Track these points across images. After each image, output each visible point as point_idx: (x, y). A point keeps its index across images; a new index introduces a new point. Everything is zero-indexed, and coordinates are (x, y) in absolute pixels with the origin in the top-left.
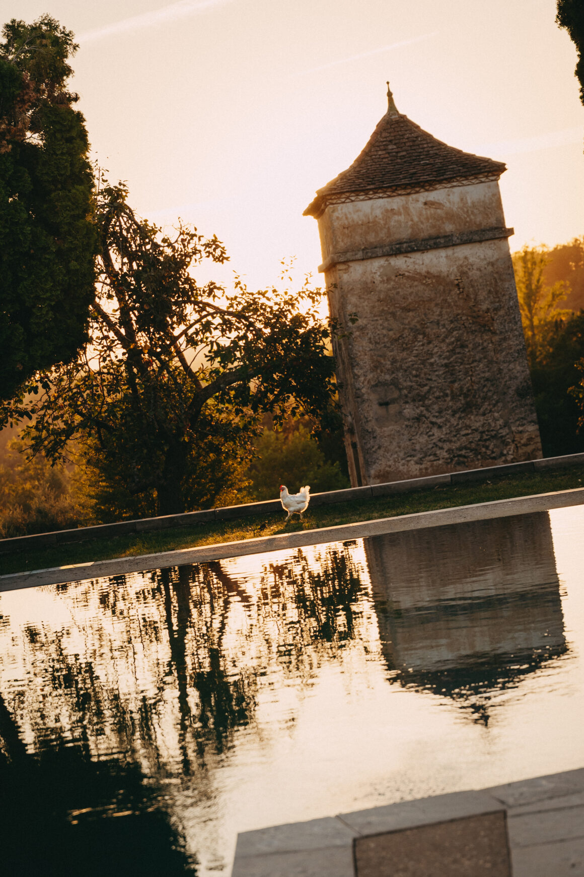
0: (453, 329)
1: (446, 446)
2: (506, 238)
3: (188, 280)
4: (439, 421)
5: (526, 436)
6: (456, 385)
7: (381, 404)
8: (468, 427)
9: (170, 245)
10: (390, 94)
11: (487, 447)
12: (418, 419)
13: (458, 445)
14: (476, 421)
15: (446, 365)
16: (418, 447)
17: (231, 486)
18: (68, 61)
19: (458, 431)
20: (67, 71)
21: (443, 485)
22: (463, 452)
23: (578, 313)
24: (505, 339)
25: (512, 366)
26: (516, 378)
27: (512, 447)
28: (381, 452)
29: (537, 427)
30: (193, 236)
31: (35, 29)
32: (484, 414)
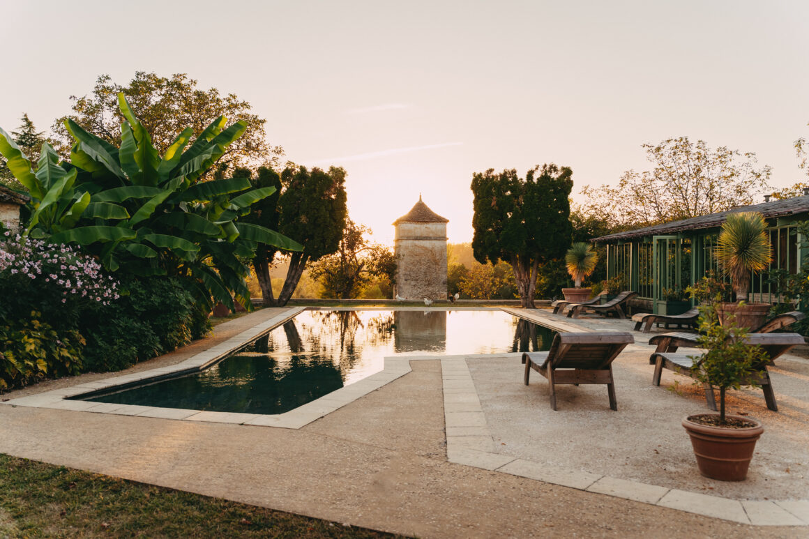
0: (428, 262)
1: (422, 294)
2: (446, 240)
3: (361, 238)
4: (420, 287)
5: (443, 295)
6: (426, 278)
7: (405, 280)
8: (428, 290)
9: (358, 228)
10: (420, 196)
14: (430, 289)
15: (424, 272)
16: (413, 293)
19: (425, 291)
20: (344, 181)
24: (442, 268)
25: (442, 275)
26: (443, 279)
27: (439, 297)
28: (403, 293)
29: (446, 293)
30: (364, 226)
31: (338, 169)
32: (433, 287)
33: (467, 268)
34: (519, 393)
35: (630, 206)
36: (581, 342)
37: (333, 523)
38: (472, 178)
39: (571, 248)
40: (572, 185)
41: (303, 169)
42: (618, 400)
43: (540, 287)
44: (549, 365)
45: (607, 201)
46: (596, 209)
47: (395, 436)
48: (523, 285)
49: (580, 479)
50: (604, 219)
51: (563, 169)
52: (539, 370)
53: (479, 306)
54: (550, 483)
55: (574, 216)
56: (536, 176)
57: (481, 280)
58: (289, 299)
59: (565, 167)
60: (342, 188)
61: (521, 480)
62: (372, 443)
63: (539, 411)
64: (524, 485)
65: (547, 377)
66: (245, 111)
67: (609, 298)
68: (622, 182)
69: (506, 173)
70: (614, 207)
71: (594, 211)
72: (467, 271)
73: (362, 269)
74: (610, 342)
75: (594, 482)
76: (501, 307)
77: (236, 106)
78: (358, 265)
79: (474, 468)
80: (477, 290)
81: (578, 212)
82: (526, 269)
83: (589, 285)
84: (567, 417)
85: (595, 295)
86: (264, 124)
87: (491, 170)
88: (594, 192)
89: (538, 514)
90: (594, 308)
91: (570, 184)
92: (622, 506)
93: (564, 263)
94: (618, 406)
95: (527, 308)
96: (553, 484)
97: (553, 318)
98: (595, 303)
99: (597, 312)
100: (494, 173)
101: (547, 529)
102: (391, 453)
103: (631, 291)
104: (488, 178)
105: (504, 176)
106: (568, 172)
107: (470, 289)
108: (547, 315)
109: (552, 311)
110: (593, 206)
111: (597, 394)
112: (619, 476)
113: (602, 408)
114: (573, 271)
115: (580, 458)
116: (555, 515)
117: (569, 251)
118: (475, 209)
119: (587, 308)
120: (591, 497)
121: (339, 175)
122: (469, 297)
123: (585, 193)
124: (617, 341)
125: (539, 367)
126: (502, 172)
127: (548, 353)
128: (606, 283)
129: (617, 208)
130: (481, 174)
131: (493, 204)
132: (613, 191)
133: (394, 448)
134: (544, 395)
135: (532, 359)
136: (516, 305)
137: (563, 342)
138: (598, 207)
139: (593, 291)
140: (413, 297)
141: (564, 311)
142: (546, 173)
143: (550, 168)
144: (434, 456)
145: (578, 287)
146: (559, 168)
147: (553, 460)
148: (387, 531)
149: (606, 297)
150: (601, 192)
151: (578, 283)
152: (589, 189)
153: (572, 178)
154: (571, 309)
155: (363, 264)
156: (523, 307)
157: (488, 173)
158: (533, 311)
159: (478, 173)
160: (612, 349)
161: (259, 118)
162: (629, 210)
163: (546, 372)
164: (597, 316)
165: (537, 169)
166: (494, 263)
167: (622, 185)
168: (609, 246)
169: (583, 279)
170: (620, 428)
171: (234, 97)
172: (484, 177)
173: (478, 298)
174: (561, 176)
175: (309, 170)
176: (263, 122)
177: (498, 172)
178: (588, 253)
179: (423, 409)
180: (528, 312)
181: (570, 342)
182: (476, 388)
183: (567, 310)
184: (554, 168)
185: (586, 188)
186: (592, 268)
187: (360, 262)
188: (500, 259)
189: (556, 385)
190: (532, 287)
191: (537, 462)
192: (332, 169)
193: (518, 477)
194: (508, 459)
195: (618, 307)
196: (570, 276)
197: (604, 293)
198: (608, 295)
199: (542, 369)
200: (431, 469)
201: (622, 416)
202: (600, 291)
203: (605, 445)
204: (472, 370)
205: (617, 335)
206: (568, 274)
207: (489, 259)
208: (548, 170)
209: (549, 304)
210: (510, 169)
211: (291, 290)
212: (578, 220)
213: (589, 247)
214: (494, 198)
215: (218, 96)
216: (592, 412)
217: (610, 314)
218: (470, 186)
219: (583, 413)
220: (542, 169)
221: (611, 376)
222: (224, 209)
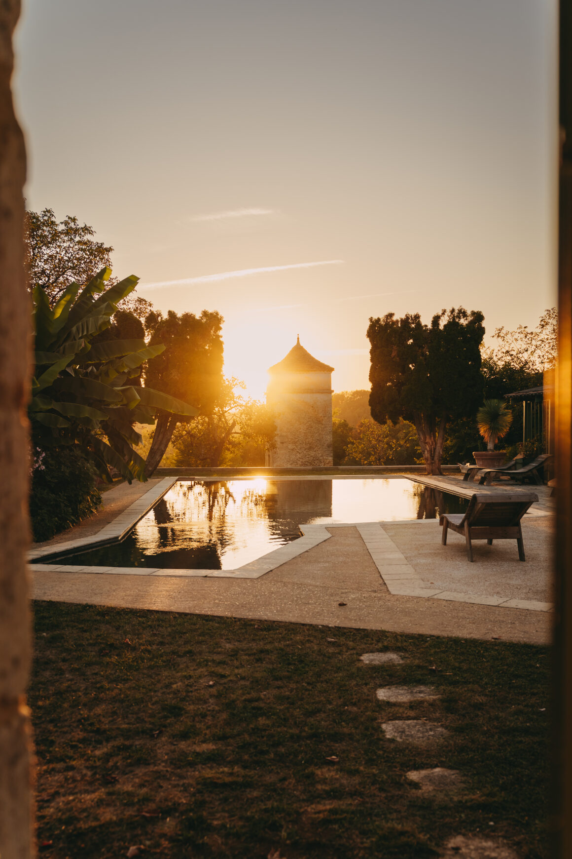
0: (309, 421)
1: (301, 460)
2: (331, 393)
3: (232, 393)
4: (300, 451)
5: (328, 460)
6: (307, 440)
7: (281, 443)
8: (309, 455)
9: (229, 381)
10: (298, 339)
11: (315, 463)
12: (293, 450)
13: (305, 460)
14: (312, 453)
15: (305, 433)
16: (291, 459)
17: (225, 463)
18: (221, 325)
19: (306, 456)
20: (220, 328)
21: (310, 470)
22: (306, 463)
23: (343, 421)
24: (326, 427)
25: (327, 436)
26: (327, 441)
27: (323, 463)
28: (279, 459)
29: (332, 458)
30: (236, 379)
31: (211, 314)
32: (315, 451)
33: (350, 425)
34: (438, 551)
35: (552, 352)
36: (494, 501)
37: (321, 625)
38: (369, 323)
39: (483, 405)
40: (484, 333)
41: (171, 314)
42: (526, 554)
43: (446, 449)
44: (466, 524)
45: (524, 347)
46: (512, 355)
47: (341, 581)
48: (428, 448)
49: (494, 601)
50: (522, 368)
51: (473, 313)
52: (457, 529)
53: (378, 474)
54: (471, 603)
55: (486, 364)
56: (443, 322)
57: (374, 442)
58: (155, 468)
59: (476, 311)
60: (218, 337)
61: (449, 602)
62: (324, 585)
63: (458, 563)
64: (452, 605)
65: (464, 535)
66: (88, 237)
67: (525, 463)
68: (543, 323)
69: (407, 318)
70: (533, 353)
71: (509, 358)
72: (351, 429)
73: (233, 431)
74: (519, 501)
75: (504, 602)
76: (403, 474)
77: (76, 231)
78: (228, 426)
79: (412, 597)
80: (369, 454)
81: (491, 358)
82: (432, 432)
83: (504, 448)
84: (482, 566)
85: (510, 459)
86: (110, 254)
87: (391, 315)
88: (509, 336)
89: (464, 618)
90: (509, 474)
91: (482, 331)
92: (523, 613)
93: (475, 422)
94: (526, 558)
95: (433, 475)
96: (473, 604)
97: (464, 486)
98: (509, 468)
99: (512, 479)
100: (394, 318)
101: (471, 624)
102: (343, 591)
103: (549, 455)
104: (387, 324)
105: (405, 322)
106: (478, 317)
107: (360, 453)
108: (457, 482)
109: (462, 478)
110: (507, 352)
111: (509, 551)
112: (522, 599)
113: (513, 560)
114: (485, 432)
115: (493, 590)
116: (476, 618)
117: (481, 409)
118: (372, 360)
119: (501, 474)
120: (502, 610)
121: (213, 320)
122: (358, 463)
123: (498, 336)
124: (524, 500)
125: (457, 526)
126: (404, 317)
127: (464, 515)
128: (522, 445)
129: (536, 355)
130: (379, 319)
131: (393, 355)
132: (532, 333)
133: (344, 588)
134: (461, 552)
135: (450, 520)
136: (420, 471)
137: (479, 502)
138: (514, 353)
139: (508, 455)
140: (291, 464)
141: (476, 477)
142: (454, 319)
143: (459, 313)
144: (379, 592)
145: (490, 450)
146: (469, 313)
147: (472, 592)
148: (361, 628)
149: (522, 461)
150: (517, 336)
151: (490, 446)
152: (504, 331)
153: (484, 324)
154: (483, 475)
155: (234, 424)
156: (429, 474)
157: (387, 319)
158: (440, 478)
159: (375, 317)
160: (522, 507)
161: (105, 246)
162: (550, 356)
163: (463, 530)
164: (511, 482)
165: (443, 314)
166: (395, 423)
167: (543, 326)
168: (526, 403)
169: (497, 441)
170: (526, 572)
171: (74, 220)
172: (382, 323)
173: (370, 464)
174: (471, 323)
175: (179, 315)
176: (109, 250)
177: (398, 316)
178: (502, 411)
179: (357, 564)
180: (435, 479)
181: (484, 502)
182: (399, 548)
183: (478, 477)
184: (462, 313)
185: (500, 330)
186: (506, 430)
187: (231, 422)
188: (401, 418)
189: (472, 541)
190: (439, 450)
191: (460, 593)
192: (205, 314)
193: (447, 601)
194: (437, 591)
195: (535, 471)
196: (483, 438)
197: (519, 457)
198: (523, 459)
199: (459, 529)
200: (380, 599)
201: (529, 565)
202: (516, 455)
203: (513, 582)
204: (390, 534)
205: (525, 495)
206: (480, 435)
207: (390, 418)
208: (456, 315)
209: (458, 471)
210: (412, 313)
211: (158, 458)
212: (491, 369)
213: (504, 405)
214: (395, 347)
215: (53, 219)
216: (503, 563)
217: (527, 480)
218: (366, 333)
219: (496, 564)
220: (450, 314)
221: (520, 532)
222: (118, 372)
